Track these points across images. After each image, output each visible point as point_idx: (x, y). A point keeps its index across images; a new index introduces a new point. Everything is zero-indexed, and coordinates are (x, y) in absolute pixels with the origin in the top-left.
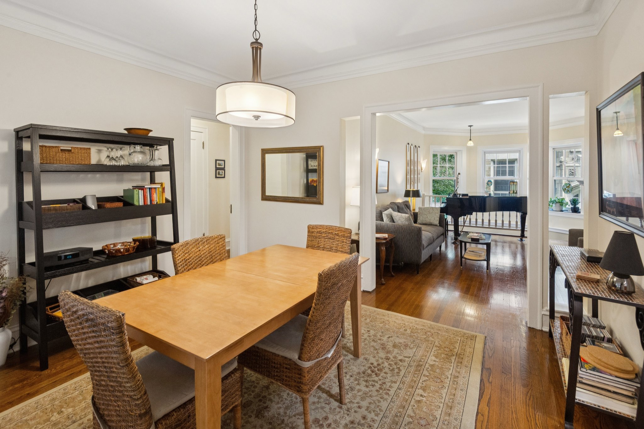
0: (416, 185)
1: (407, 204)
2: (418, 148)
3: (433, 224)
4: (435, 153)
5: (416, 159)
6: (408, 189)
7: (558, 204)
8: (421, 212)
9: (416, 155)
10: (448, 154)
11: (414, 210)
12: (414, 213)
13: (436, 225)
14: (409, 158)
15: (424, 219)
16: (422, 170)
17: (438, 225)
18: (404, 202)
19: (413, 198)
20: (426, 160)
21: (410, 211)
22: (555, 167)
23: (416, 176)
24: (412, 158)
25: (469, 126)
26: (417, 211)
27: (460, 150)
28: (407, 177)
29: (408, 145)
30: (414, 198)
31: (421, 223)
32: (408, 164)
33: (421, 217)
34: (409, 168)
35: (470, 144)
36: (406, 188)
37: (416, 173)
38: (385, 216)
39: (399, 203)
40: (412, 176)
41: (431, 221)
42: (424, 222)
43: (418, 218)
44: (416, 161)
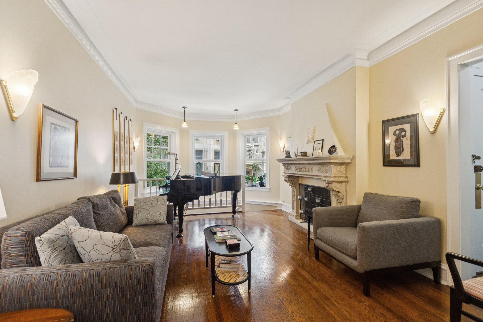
0: (127, 167)
1: (115, 195)
2: (130, 121)
3: (158, 222)
4: (149, 133)
5: (127, 135)
6: (117, 171)
7: (250, 181)
8: (139, 206)
9: (127, 128)
10: (161, 135)
11: (126, 203)
12: (127, 209)
13: (163, 224)
14: (117, 129)
15: (144, 217)
16: (134, 149)
17: (166, 222)
18: (108, 193)
19: (124, 185)
20: (140, 137)
21: (121, 206)
22: (246, 151)
23: (127, 156)
24: (122, 131)
25: (183, 107)
26: (131, 204)
27: (173, 132)
28: (116, 155)
29: (115, 110)
30: (127, 185)
31: (140, 224)
32: (116, 137)
33: (140, 215)
34: (117, 143)
35: (185, 125)
36: (114, 170)
37: (127, 151)
38: (45, 246)
39: (99, 196)
40: (122, 155)
41: (156, 219)
42: (144, 222)
43: (134, 217)
44: (127, 137)
